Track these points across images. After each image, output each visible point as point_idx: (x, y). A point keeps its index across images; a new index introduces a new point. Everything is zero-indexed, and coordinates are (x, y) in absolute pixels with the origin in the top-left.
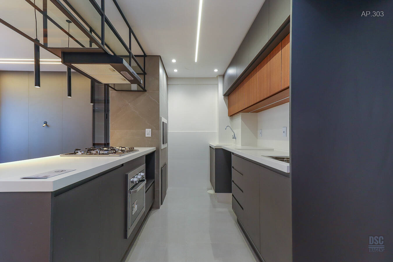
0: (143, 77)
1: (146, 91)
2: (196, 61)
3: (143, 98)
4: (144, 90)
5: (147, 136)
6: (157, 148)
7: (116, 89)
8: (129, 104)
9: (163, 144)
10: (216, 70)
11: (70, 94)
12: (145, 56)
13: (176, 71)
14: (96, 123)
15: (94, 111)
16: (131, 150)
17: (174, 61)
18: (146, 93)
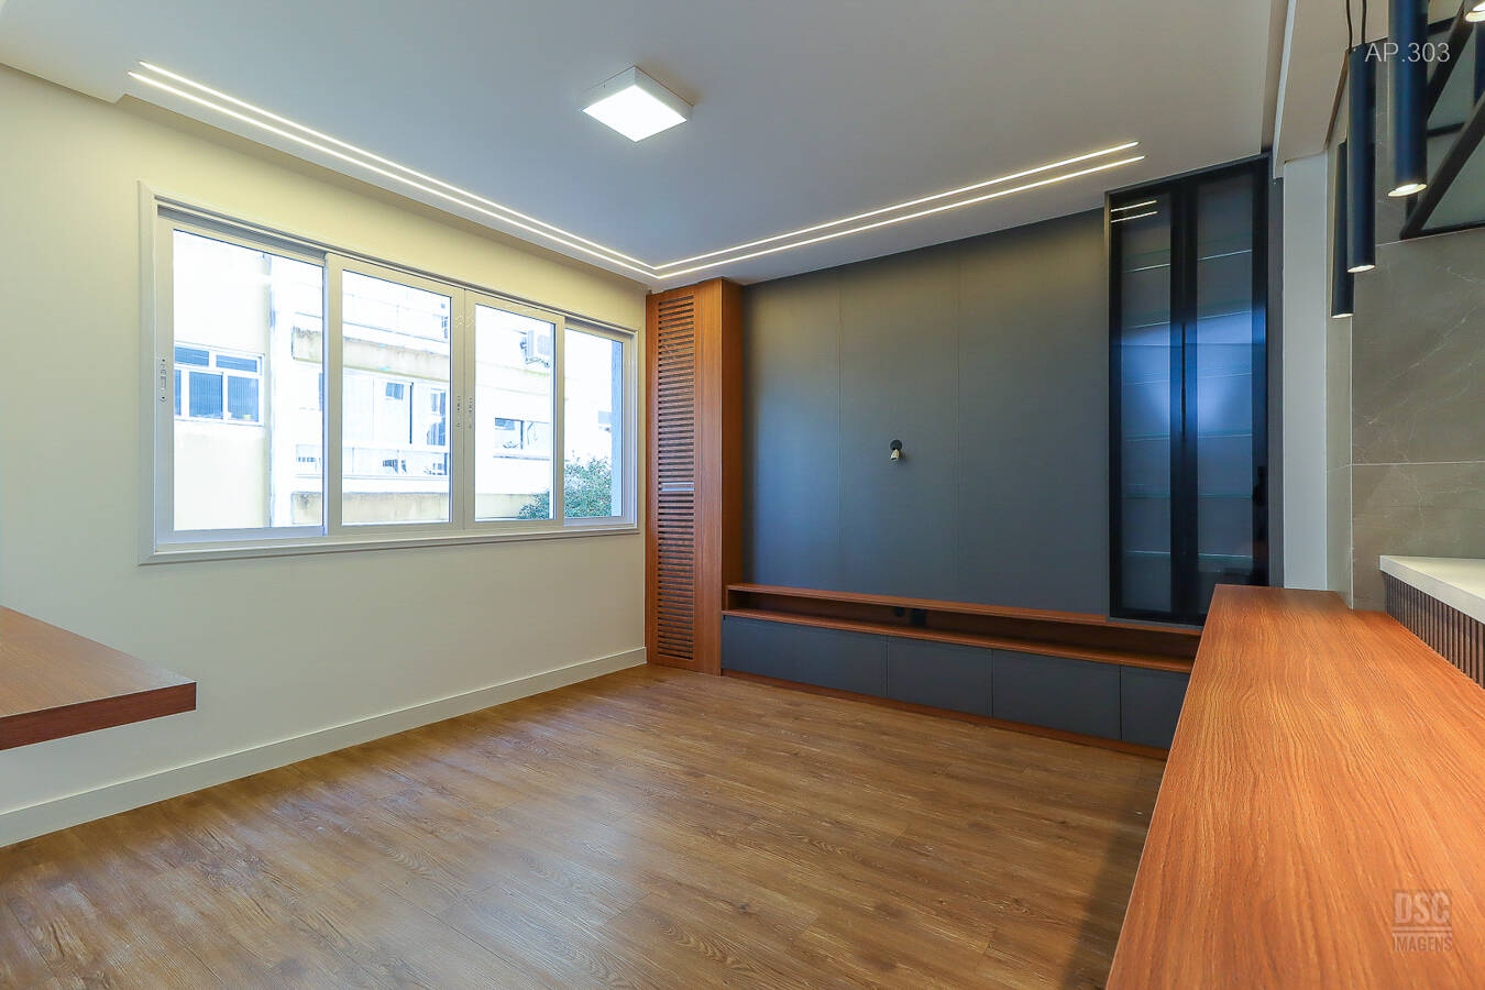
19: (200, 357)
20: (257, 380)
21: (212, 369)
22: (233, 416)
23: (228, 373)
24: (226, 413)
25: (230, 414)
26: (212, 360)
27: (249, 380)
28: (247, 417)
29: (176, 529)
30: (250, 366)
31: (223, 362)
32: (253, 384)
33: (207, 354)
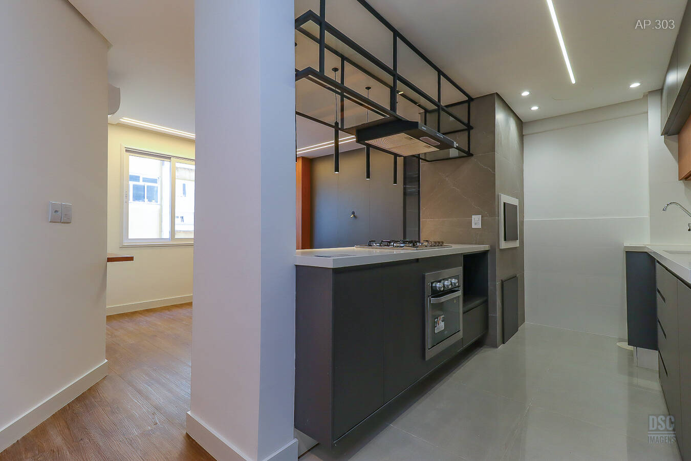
0: (467, 134)
1: (472, 155)
2: (573, 81)
3: (468, 167)
4: (469, 154)
5: (474, 226)
6: (491, 246)
7: (427, 159)
8: (447, 179)
9: (505, 240)
10: (635, 85)
11: (368, 176)
12: (470, 99)
13: (535, 108)
14: (408, 211)
15: (405, 194)
16: (439, 244)
17: (525, 94)
18: (472, 158)
19: (136, 178)
20: (157, 187)
21: (141, 183)
22: (149, 201)
23: (147, 184)
24: (146, 200)
25: (147, 200)
26: (141, 179)
27: (154, 187)
28: (153, 201)
29: (129, 238)
30: (155, 181)
31: (145, 180)
32: (155, 189)
33: (139, 177)
